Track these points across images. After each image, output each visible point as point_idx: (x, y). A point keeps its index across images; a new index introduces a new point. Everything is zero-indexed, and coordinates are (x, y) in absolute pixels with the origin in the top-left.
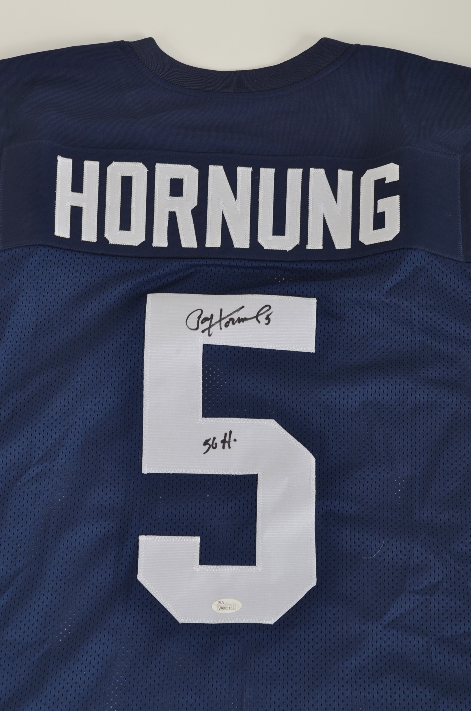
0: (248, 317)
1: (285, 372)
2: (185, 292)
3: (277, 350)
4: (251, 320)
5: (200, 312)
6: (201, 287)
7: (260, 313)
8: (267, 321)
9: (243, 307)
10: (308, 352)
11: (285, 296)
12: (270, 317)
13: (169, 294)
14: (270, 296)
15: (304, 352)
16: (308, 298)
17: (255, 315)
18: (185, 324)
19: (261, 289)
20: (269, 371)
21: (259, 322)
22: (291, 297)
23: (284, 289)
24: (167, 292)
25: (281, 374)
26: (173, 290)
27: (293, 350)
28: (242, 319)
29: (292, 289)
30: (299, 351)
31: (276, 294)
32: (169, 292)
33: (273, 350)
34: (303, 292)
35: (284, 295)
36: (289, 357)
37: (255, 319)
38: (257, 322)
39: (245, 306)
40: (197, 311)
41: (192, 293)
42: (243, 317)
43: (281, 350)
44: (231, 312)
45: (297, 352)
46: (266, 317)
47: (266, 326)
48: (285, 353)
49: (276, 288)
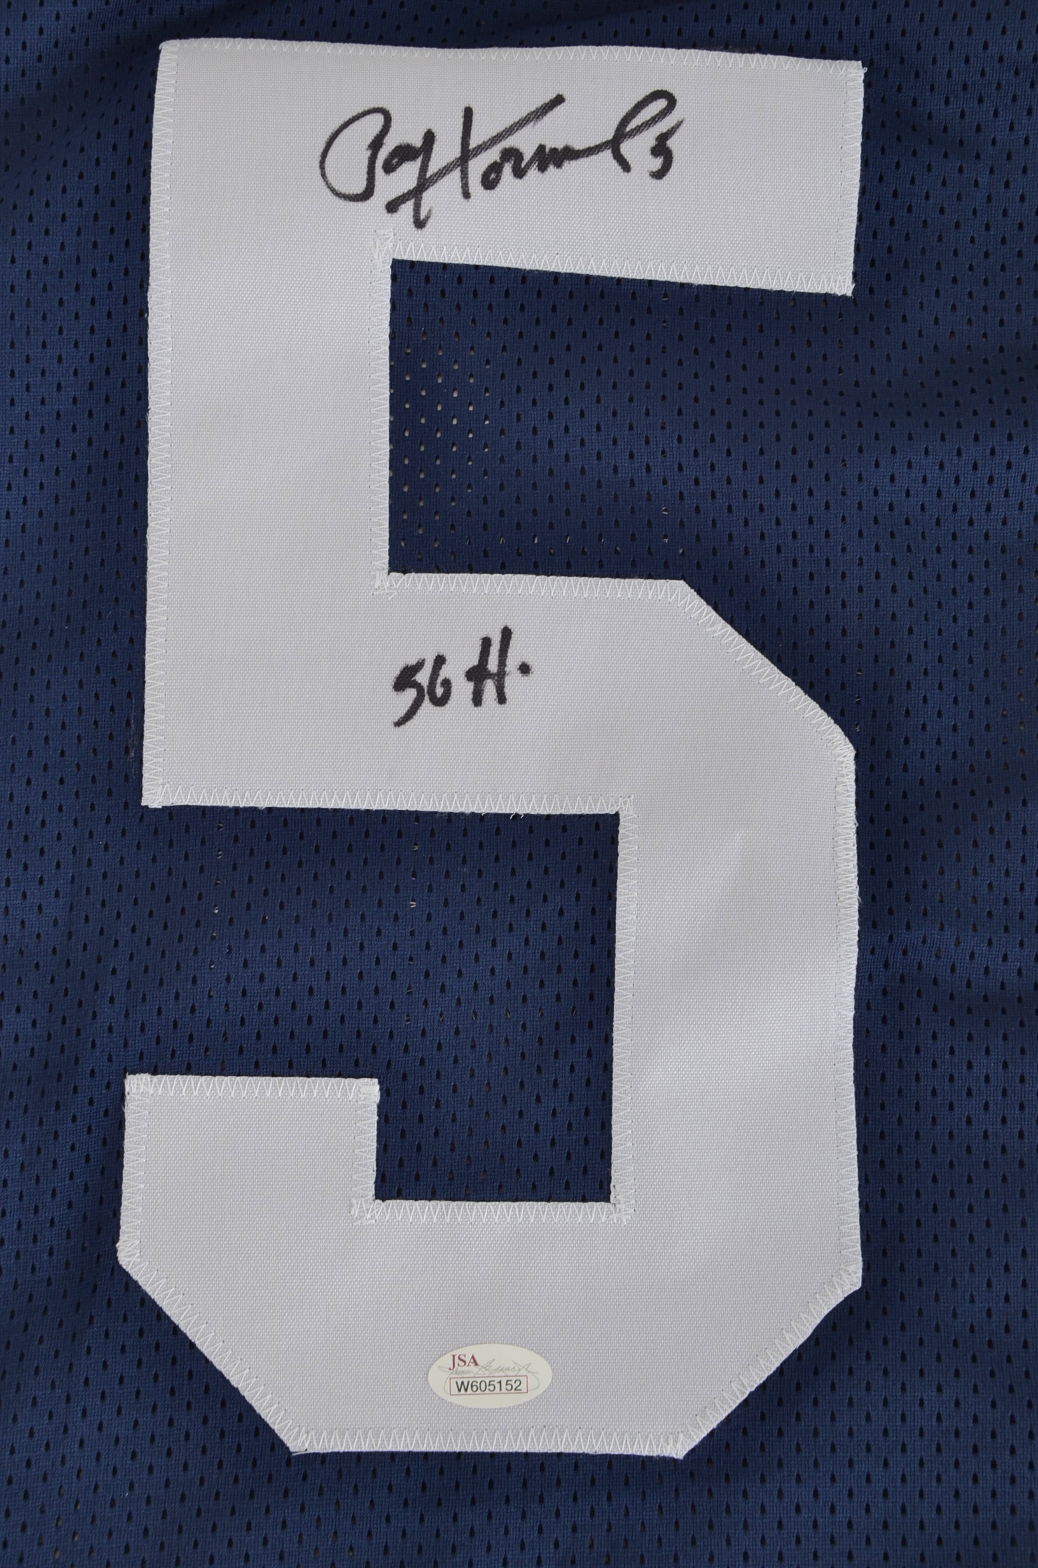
0: (579, 146)
1: (728, 379)
2: (317, 37)
3: (699, 286)
4: (593, 158)
5: (379, 119)
6: (384, 15)
7: (628, 129)
8: (657, 163)
9: (559, 100)
10: (826, 294)
11: (733, 51)
12: (671, 143)
13: (251, 44)
14: (669, 51)
15: (810, 294)
16: (828, 62)
17: (609, 135)
18: (318, 171)
19: (632, 21)
20: (664, 375)
21: (625, 166)
22: (757, 56)
23: (729, 20)
24: (245, 36)
25: (712, 389)
26: (270, 23)
27: (764, 287)
28: (554, 150)
29: (761, 21)
30: (787, 288)
31: (694, 46)
32: (253, 36)
33: (682, 285)
34: (808, 36)
35: (727, 47)
36: (745, 316)
37: (607, 154)
38: (614, 163)
39: (565, 96)
40: (368, 117)
41: (348, 38)
42: (560, 146)
43: (714, 287)
44: (508, 123)
45: (781, 293)
46: (653, 143)
47: (654, 181)
48: (730, 298)
49: (697, 19)
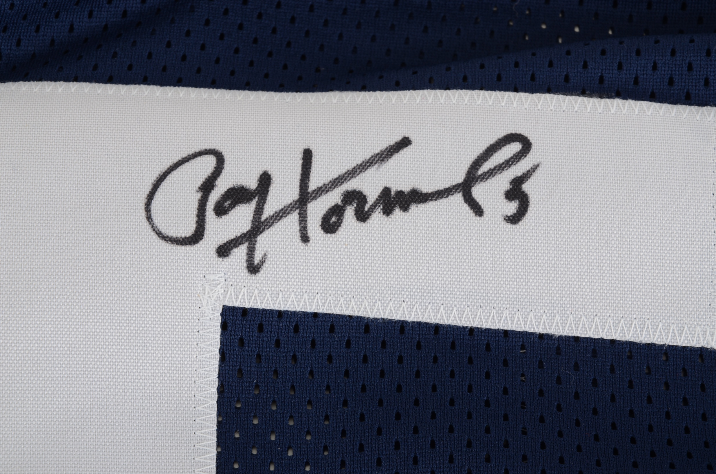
0: (426, 188)
1: (596, 438)
2: (146, 81)
3: (560, 337)
4: (442, 202)
5: (210, 162)
6: (217, 61)
7: (480, 172)
8: (512, 207)
9: (405, 142)
10: (702, 349)
11: (591, 96)
12: (527, 187)
13: (74, 87)
14: (523, 95)
15: (684, 348)
16: (694, 108)
17: (460, 178)
18: (144, 214)
19: (482, 66)
20: (524, 433)
21: (478, 210)
22: (617, 102)
23: (585, 66)
24: (67, 79)
25: (579, 449)
26: (95, 67)
27: (632, 340)
28: (400, 193)
29: (620, 67)
30: (658, 340)
31: (549, 91)
32: (76, 79)
33: (541, 336)
34: (671, 82)
35: (583, 92)
36: (612, 370)
37: (458, 198)
38: (466, 208)
39: (412, 138)
40: (199, 159)
41: (179, 82)
42: (406, 188)
43: (577, 339)
44: (350, 165)
45: (651, 346)
46: (507, 186)
47: (509, 226)
48: (594, 351)
49: (551, 65)
